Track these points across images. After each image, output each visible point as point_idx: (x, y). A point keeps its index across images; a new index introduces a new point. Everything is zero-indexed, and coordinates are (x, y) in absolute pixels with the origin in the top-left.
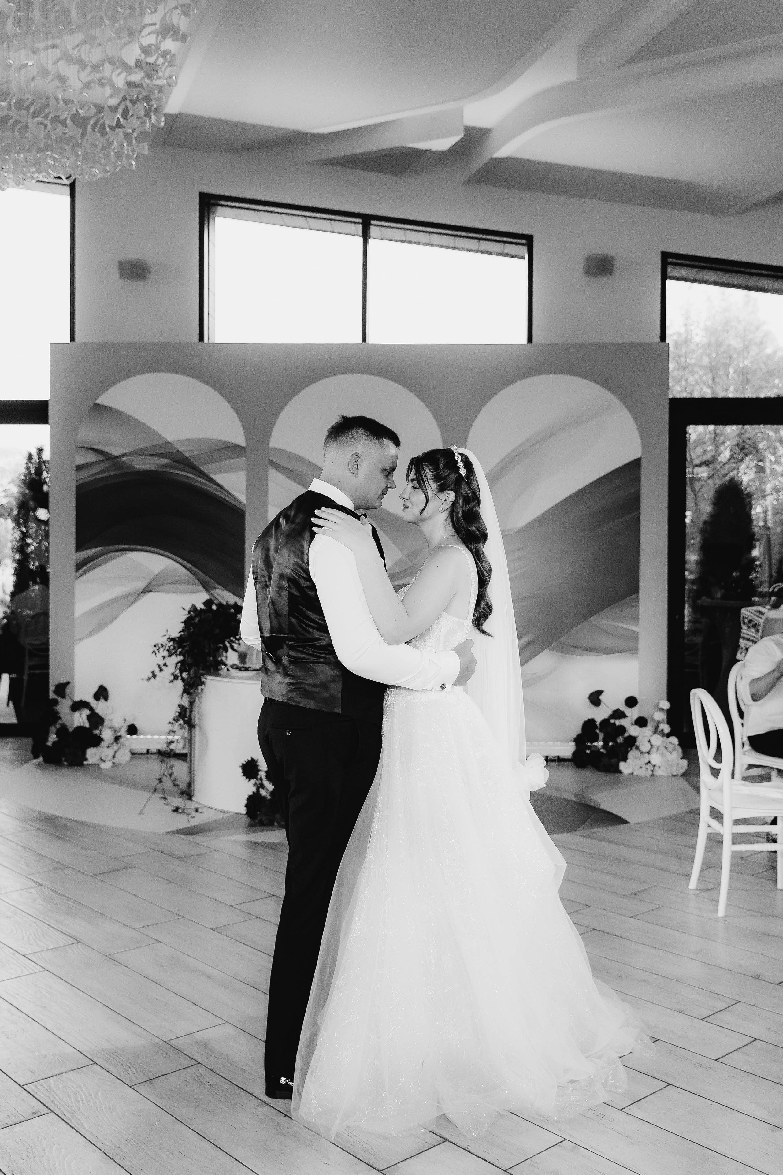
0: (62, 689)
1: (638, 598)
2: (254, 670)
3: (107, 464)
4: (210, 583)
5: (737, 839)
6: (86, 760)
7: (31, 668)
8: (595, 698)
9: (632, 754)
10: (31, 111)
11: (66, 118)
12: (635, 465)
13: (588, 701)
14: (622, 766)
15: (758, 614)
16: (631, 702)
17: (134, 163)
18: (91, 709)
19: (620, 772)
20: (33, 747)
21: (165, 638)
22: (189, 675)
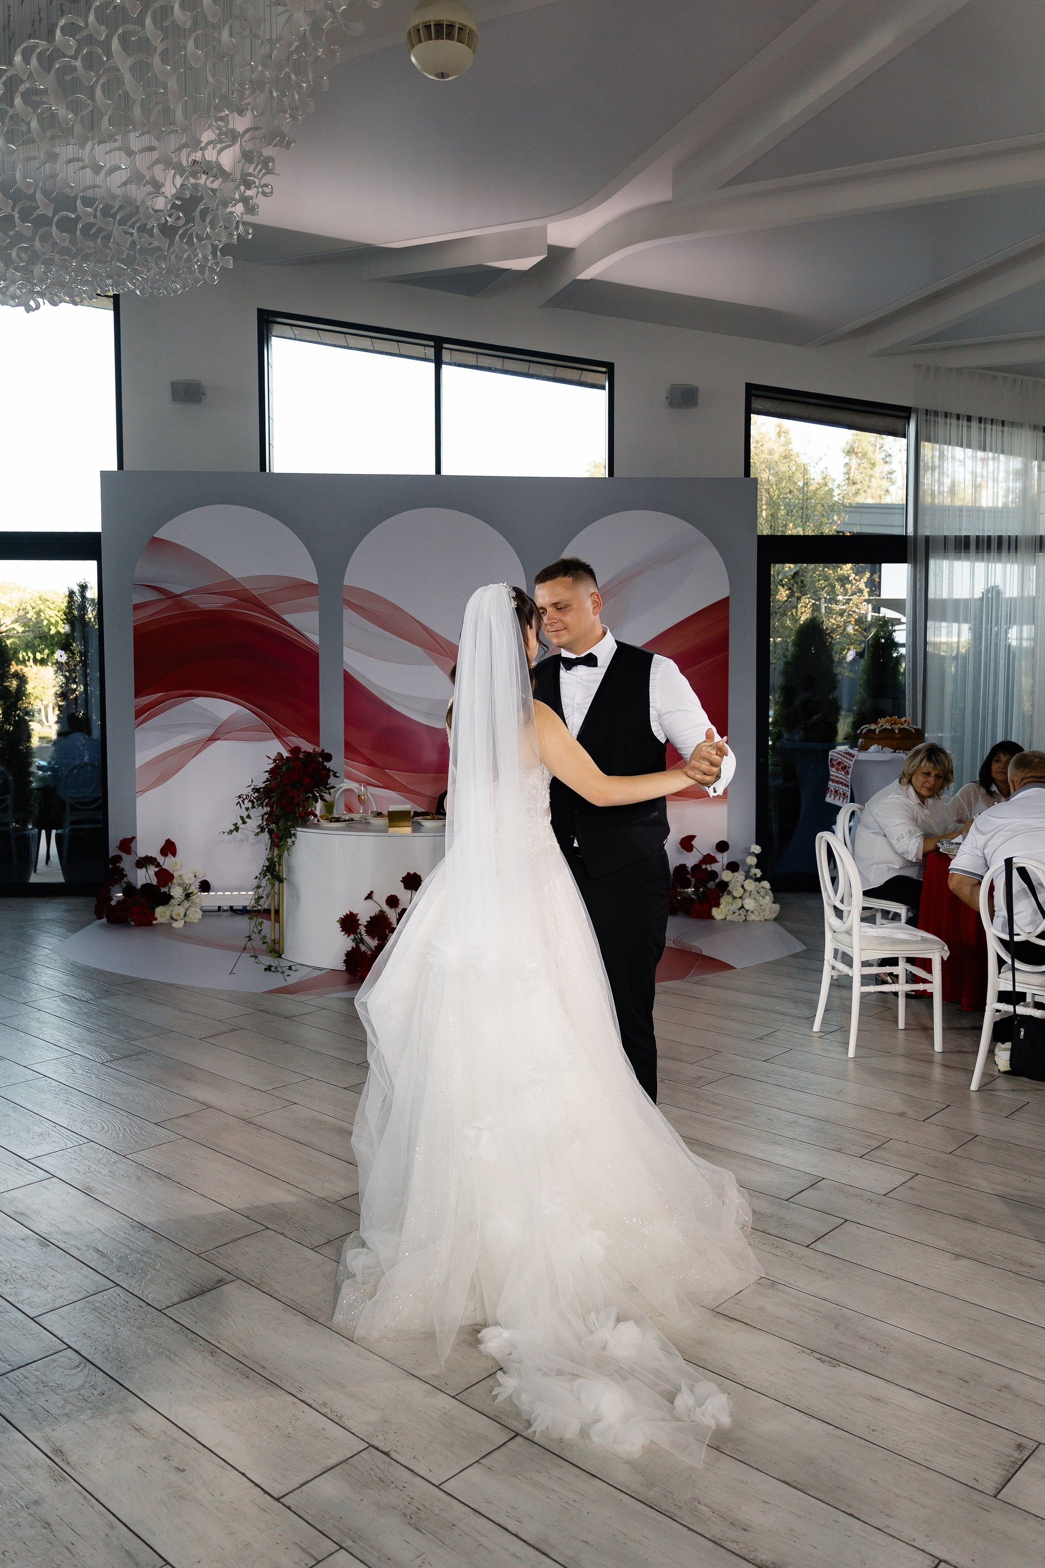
0: (127, 845)
2: (345, 821)
3: (169, 603)
4: (283, 729)
6: (156, 919)
7: (73, 823)
8: (687, 843)
9: (725, 900)
10: (118, 218)
11: (153, 226)
12: (723, 605)
13: (679, 846)
14: (715, 912)
15: (846, 756)
16: (722, 846)
17: (216, 278)
18: (158, 865)
19: (713, 918)
20: (96, 906)
21: (250, 790)
22: (278, 827)
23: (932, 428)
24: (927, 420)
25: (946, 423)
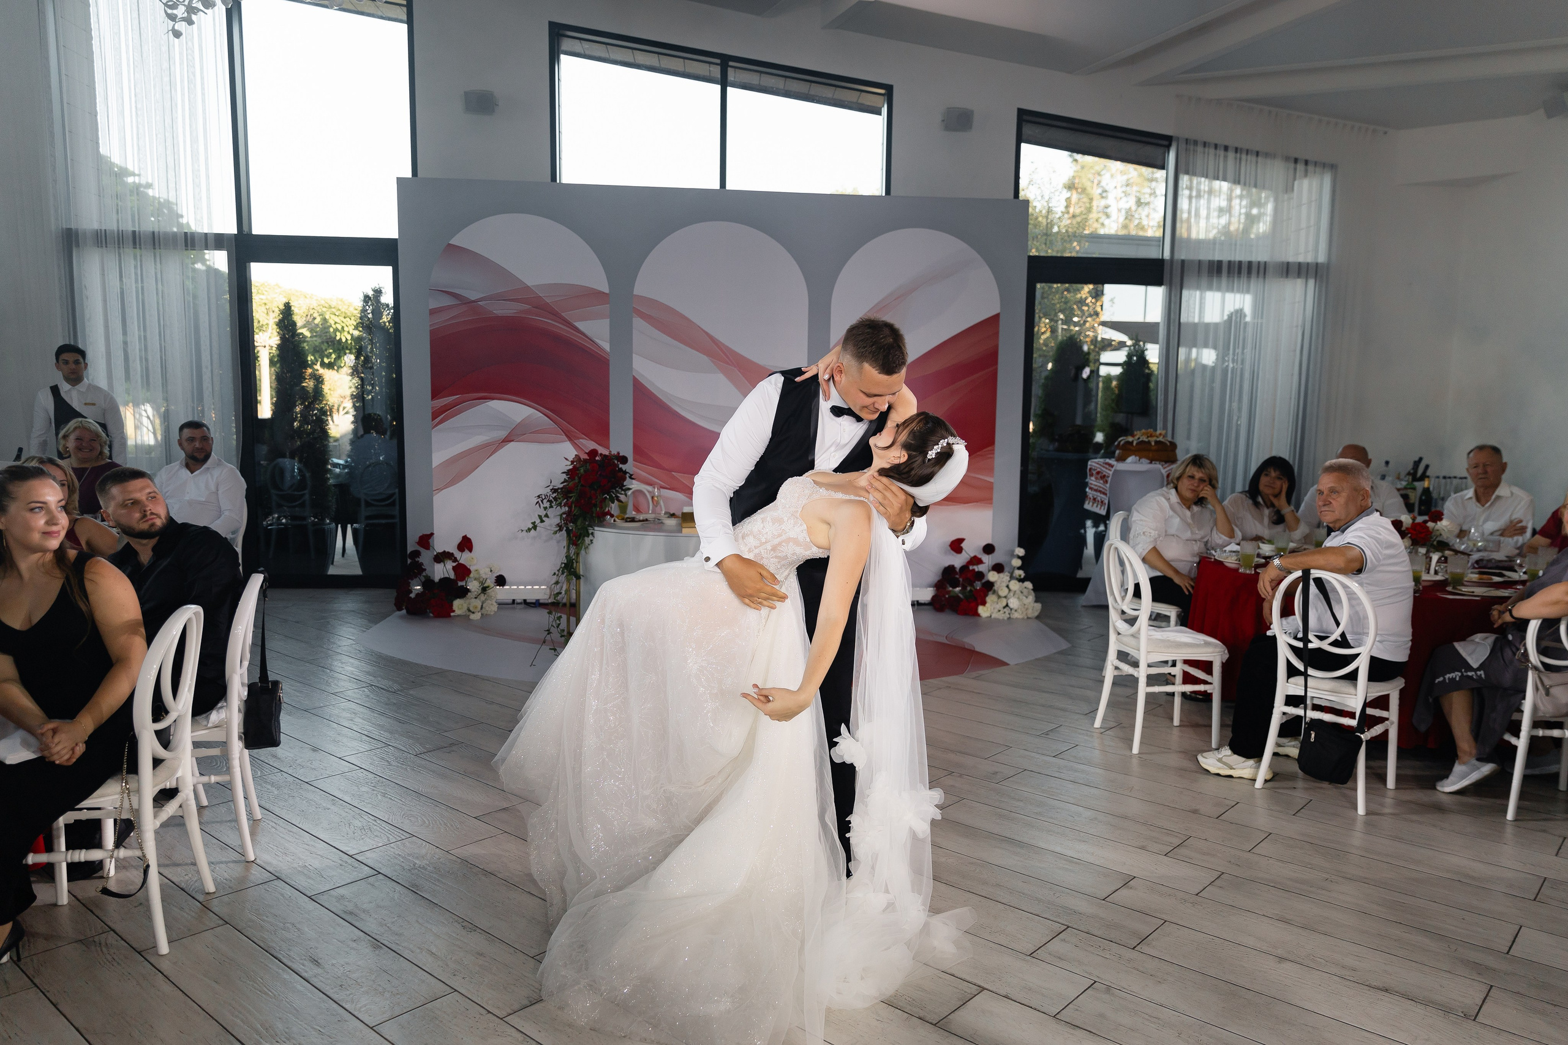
0: (425, 540)
1: (993, 450)
2: (640, 521)
3: (464, 308)
4: (576, 432)
5: (1152, 680)
6: (454, 611)
7: (368, 518)
8: (956, 546)
9: (990, 598)
12: (995, 320)
13: (949, 548)
14: (981, 610)
15: (1107, 466)
16: (989, 549)
18: (455, 560)
19: (978, 615)
20: (397, 599)
21: (548, 489)
22: (576, 526)
23: (1191, 157)
24: (1186, 150)
25: (1204, 153)
